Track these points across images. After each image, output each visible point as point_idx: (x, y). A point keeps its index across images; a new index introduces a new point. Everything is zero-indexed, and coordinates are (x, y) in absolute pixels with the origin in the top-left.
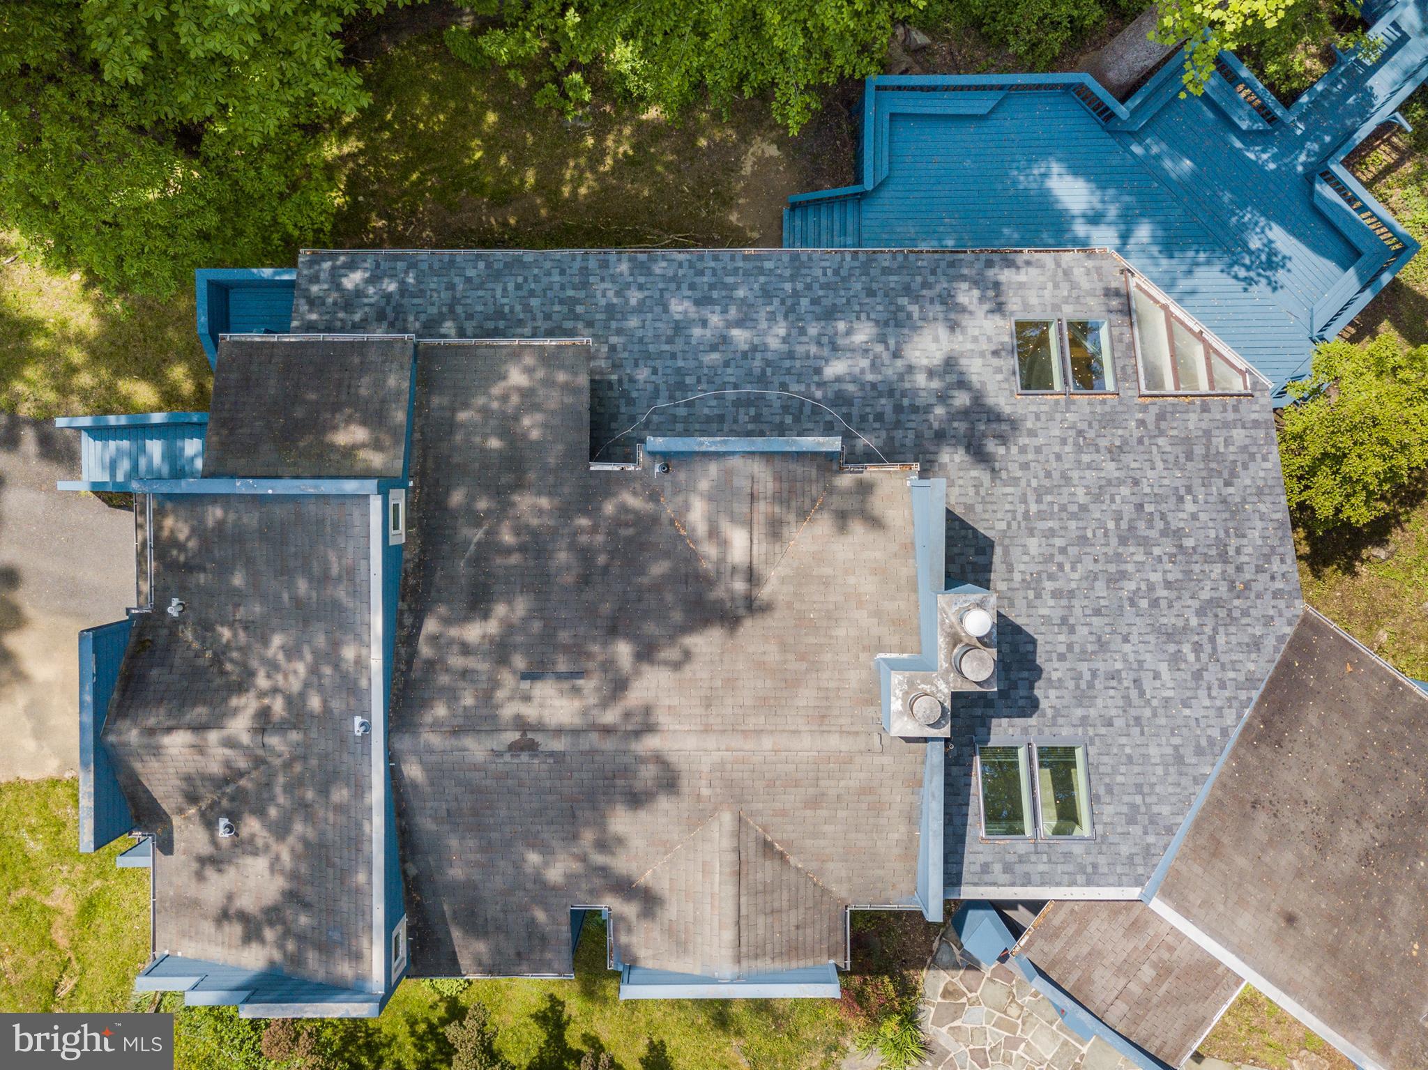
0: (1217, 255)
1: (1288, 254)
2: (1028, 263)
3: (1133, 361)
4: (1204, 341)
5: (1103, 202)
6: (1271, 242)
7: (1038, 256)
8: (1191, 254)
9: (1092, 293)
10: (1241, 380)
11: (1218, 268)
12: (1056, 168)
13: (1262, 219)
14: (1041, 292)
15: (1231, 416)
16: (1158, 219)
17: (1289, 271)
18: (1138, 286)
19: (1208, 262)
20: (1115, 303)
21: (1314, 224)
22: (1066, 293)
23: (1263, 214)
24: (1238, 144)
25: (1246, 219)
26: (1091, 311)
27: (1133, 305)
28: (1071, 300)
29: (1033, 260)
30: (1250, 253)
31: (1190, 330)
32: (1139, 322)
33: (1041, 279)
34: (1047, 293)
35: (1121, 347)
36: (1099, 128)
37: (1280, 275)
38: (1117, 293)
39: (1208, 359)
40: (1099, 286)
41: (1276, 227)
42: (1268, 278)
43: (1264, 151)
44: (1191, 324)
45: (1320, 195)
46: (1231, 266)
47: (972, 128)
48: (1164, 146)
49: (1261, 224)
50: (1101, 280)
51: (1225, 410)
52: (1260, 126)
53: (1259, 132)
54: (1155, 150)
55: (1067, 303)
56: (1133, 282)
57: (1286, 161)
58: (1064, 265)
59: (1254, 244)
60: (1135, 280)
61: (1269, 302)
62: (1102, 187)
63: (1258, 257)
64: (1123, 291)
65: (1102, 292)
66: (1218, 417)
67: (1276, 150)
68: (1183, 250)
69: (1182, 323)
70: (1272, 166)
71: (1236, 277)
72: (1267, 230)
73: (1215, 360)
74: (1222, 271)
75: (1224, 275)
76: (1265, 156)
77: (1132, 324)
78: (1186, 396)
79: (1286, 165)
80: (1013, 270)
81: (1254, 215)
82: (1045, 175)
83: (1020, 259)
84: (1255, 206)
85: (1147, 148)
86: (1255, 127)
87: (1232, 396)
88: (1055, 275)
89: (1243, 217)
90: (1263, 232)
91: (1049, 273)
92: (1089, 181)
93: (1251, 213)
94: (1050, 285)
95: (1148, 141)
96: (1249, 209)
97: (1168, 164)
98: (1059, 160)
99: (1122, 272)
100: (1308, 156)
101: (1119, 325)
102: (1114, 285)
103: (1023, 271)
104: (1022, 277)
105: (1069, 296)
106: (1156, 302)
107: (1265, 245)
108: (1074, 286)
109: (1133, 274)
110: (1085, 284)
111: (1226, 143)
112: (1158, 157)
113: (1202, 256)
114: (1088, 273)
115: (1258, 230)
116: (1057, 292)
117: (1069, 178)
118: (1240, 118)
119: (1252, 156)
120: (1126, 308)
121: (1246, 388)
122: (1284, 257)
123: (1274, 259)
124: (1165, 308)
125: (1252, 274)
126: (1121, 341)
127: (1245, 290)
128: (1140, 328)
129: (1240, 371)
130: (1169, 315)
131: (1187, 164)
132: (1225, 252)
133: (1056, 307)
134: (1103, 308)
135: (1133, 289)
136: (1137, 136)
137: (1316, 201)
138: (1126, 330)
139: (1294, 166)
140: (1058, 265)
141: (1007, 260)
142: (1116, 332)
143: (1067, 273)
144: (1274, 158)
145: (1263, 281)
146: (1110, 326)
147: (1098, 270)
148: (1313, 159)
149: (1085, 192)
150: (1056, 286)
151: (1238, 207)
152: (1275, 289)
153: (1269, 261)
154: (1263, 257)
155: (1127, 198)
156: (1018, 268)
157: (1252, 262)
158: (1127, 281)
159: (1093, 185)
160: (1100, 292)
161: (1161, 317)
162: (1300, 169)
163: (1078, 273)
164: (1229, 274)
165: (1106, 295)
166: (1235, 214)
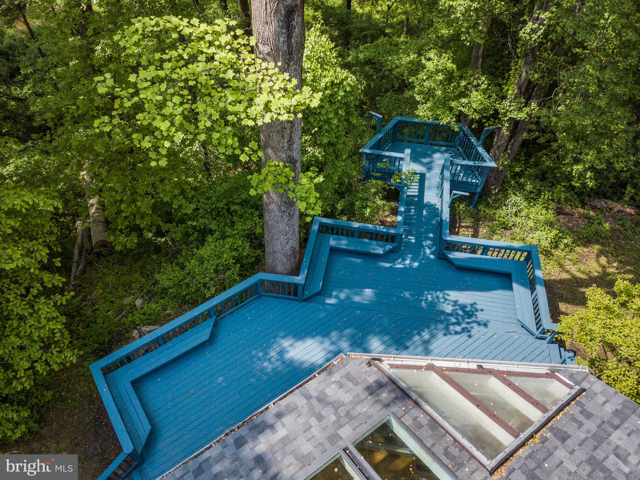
0: (433, 328)
1: (472, 302)
2: (279, 415)
3: (449, 439)
4: (490, 372)
5: (333, 343)
6: (455, 302)
7: (284, 402)
8: (417, 338)
9: (358, 401)
10: (557, 383)
11: (441, 334)
12: (286, 343)
13: (438, 293)
14: (309, 435)
15: (591, 425)
16: (377, 330)
17: (482, 310)
18: (392, 366)
19: (433, 336)
20: (385, 395)
21: (468, 278)
22: (334, 418)
23: (436, 290)
24: (387, 265)
25: (430, 299)
26: (369, 417)
27: (403, 385)
28: (343, 421)
29: (283, 408)
30: (451, 315)
31: (469, 371)
32: (421, 396)
33: (301, 420)
34: (316, 431)
35: (425, 433)
36: (295, 303)
37: (480, 316)
38: (380, 385)
39: (510, 385)
40: (359, 389)
41: (451, 293)
42: (475, 322)
43: (404, 260)
44: (464, 365)
45: (456, 259)
46: (447, 328)
47: (208, 355)
48: (347, 291)
49: (441, 296)
50: (356, 384)
51: (580, 425)
52: (389, 247)
53: (391, 251)
54: (342, 296)
55: (341, 426)
56: (385, 365)
57: (421, 257)
58: (314, 394)
59: (449, 309)
60: (385, 362)
61: (490, 334)
62: (326, 334)
63: (457, 314)
64: (384, 380)
65: (366, 393)
66: (583, 436)
67: (410, 256)
68: (410, 339)
69: (457, 370)
70: (416, 264)
71: (457, 333)
72: (447, 297)
73: (517, 381)
74: (445, 335)
75: (449, 336)
76: (407, 262)
77: (416, 403)
78: (531, 436)
79: (423, 259)
80: (268, 431)
81: (432, 294)
82: (282, 352)
83: (269, 417)
84: (428, 289)
85: (337, 297)
86: (387, 249)
87: (568, 403)
88: (312, 409)
89: (427, 299)
90: (446, 299)
91: (305, 410)
92: (313, 337)
93: (429, 294)
94: (313, 421)
95: (334, 293)
96: (426, 293)
97: (357, 299)
98: (284, 337)
99: (369, 364)
100: (429, 248)
101: (406, 412)
102: (371, 379)
103: (278, 425)
104: (281, 432)
105: (339, 418)
106: (419, 368)
107: (454, 306)
108: (336, 406)
109: (379, 360)
110: (345, 397)
111: (381, 267)
112: (348, 298)
113: (426, 335)
114: (341, 385)
115: (442, 300)
116: (324, 423)
117: (299, 343)
118: (374, 249)
119: (401, 266)
120: (399, 393)
121: (571, 387)
122: (471, 305)
123: (467, 309)
124: (431, 367)
125: (464, 325)
126: (420, 426)
127: (470, 336)
128: (427, 402)
129: (547, 375)
130: (440, 372)
131: (368, 292)
132: (436, 324)
133: (334, 438)
134: (379, 407)
135: (391, 372)
136: (323, 293)
137: (457, 263)
138: (415, 412)
139: (428, 258)
140: (308, 397)
141: (256, 426)
142: (408, 420)
143: (322, 399)
144: (413, 260)
145: (475, 325)
146: (399, 419)
147: (348, 377)
148: (434, 248)
149: (316, 344)
150: (320, 418)
151: (419, 296)
152: (485, 325)
153: (466, 313)
154: (460, 312)
155: (347, 331)
156: (272, 427)
157: (457, 319)
158: (380, 369)
159: (319, 338)
160: (365, 394)
161: (434, 377)
162: (432, 257)
163: (332, 392)
164: (451, 334)
165: (371, 394)
166: (422, 300)
